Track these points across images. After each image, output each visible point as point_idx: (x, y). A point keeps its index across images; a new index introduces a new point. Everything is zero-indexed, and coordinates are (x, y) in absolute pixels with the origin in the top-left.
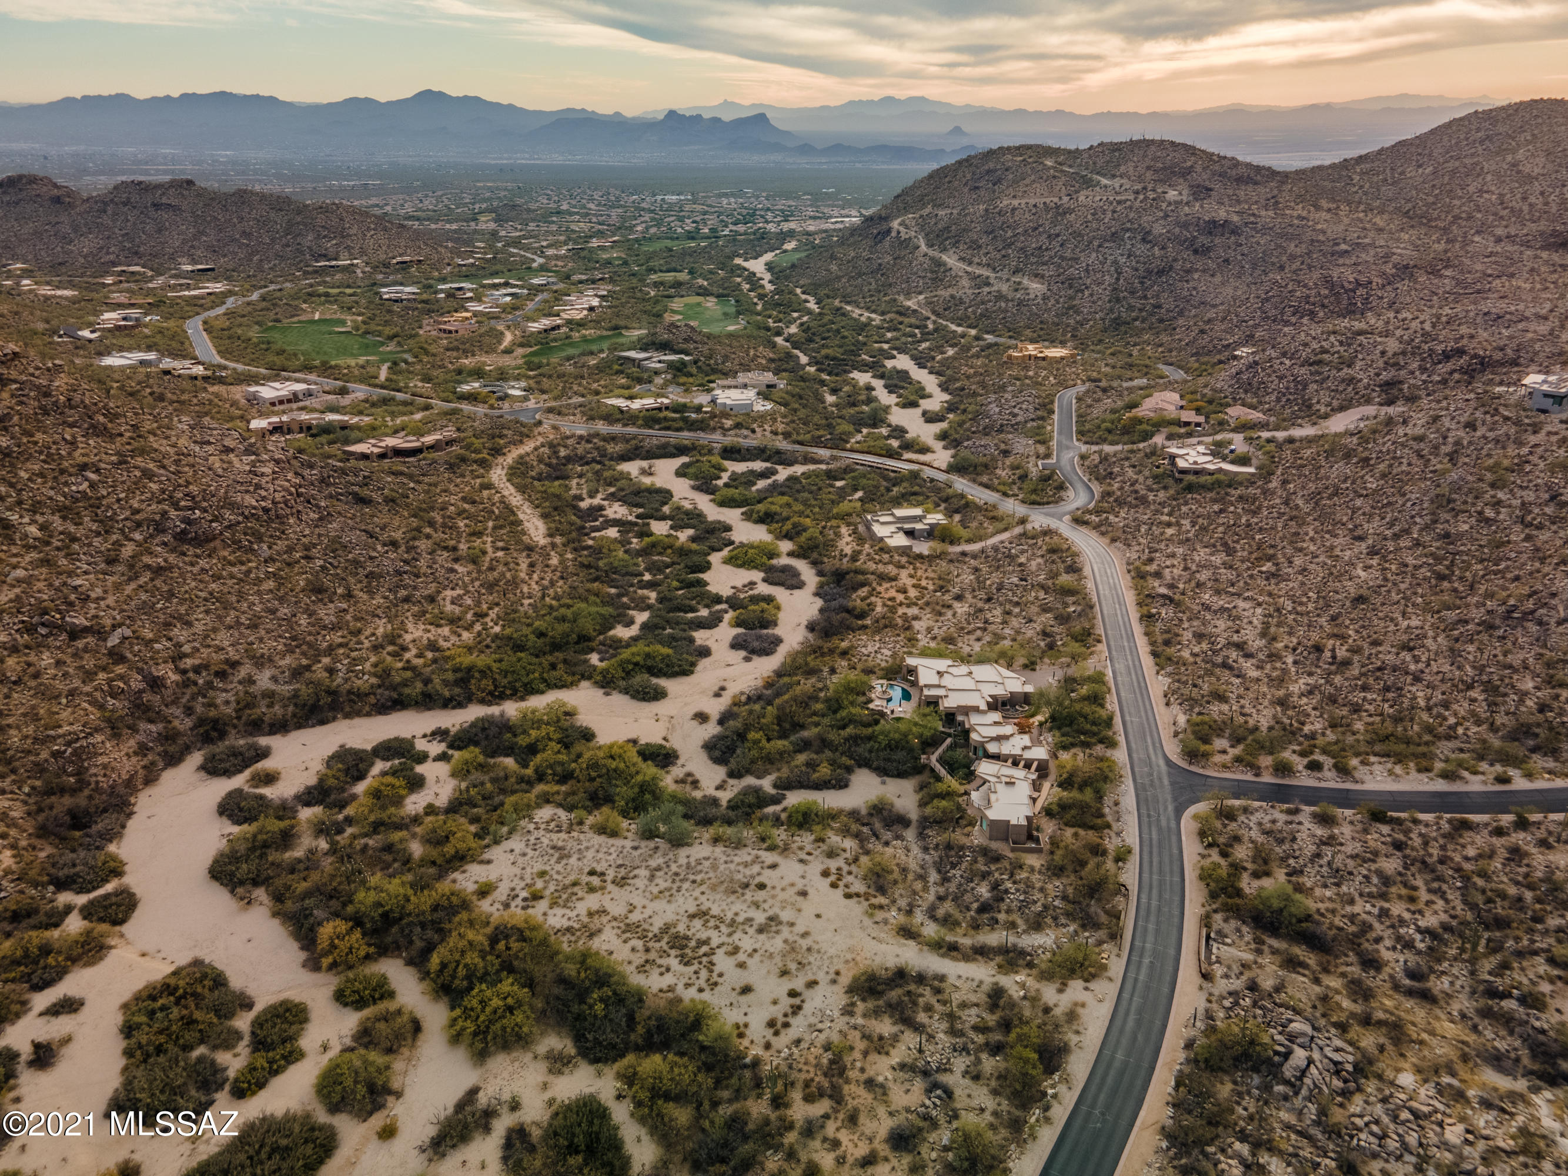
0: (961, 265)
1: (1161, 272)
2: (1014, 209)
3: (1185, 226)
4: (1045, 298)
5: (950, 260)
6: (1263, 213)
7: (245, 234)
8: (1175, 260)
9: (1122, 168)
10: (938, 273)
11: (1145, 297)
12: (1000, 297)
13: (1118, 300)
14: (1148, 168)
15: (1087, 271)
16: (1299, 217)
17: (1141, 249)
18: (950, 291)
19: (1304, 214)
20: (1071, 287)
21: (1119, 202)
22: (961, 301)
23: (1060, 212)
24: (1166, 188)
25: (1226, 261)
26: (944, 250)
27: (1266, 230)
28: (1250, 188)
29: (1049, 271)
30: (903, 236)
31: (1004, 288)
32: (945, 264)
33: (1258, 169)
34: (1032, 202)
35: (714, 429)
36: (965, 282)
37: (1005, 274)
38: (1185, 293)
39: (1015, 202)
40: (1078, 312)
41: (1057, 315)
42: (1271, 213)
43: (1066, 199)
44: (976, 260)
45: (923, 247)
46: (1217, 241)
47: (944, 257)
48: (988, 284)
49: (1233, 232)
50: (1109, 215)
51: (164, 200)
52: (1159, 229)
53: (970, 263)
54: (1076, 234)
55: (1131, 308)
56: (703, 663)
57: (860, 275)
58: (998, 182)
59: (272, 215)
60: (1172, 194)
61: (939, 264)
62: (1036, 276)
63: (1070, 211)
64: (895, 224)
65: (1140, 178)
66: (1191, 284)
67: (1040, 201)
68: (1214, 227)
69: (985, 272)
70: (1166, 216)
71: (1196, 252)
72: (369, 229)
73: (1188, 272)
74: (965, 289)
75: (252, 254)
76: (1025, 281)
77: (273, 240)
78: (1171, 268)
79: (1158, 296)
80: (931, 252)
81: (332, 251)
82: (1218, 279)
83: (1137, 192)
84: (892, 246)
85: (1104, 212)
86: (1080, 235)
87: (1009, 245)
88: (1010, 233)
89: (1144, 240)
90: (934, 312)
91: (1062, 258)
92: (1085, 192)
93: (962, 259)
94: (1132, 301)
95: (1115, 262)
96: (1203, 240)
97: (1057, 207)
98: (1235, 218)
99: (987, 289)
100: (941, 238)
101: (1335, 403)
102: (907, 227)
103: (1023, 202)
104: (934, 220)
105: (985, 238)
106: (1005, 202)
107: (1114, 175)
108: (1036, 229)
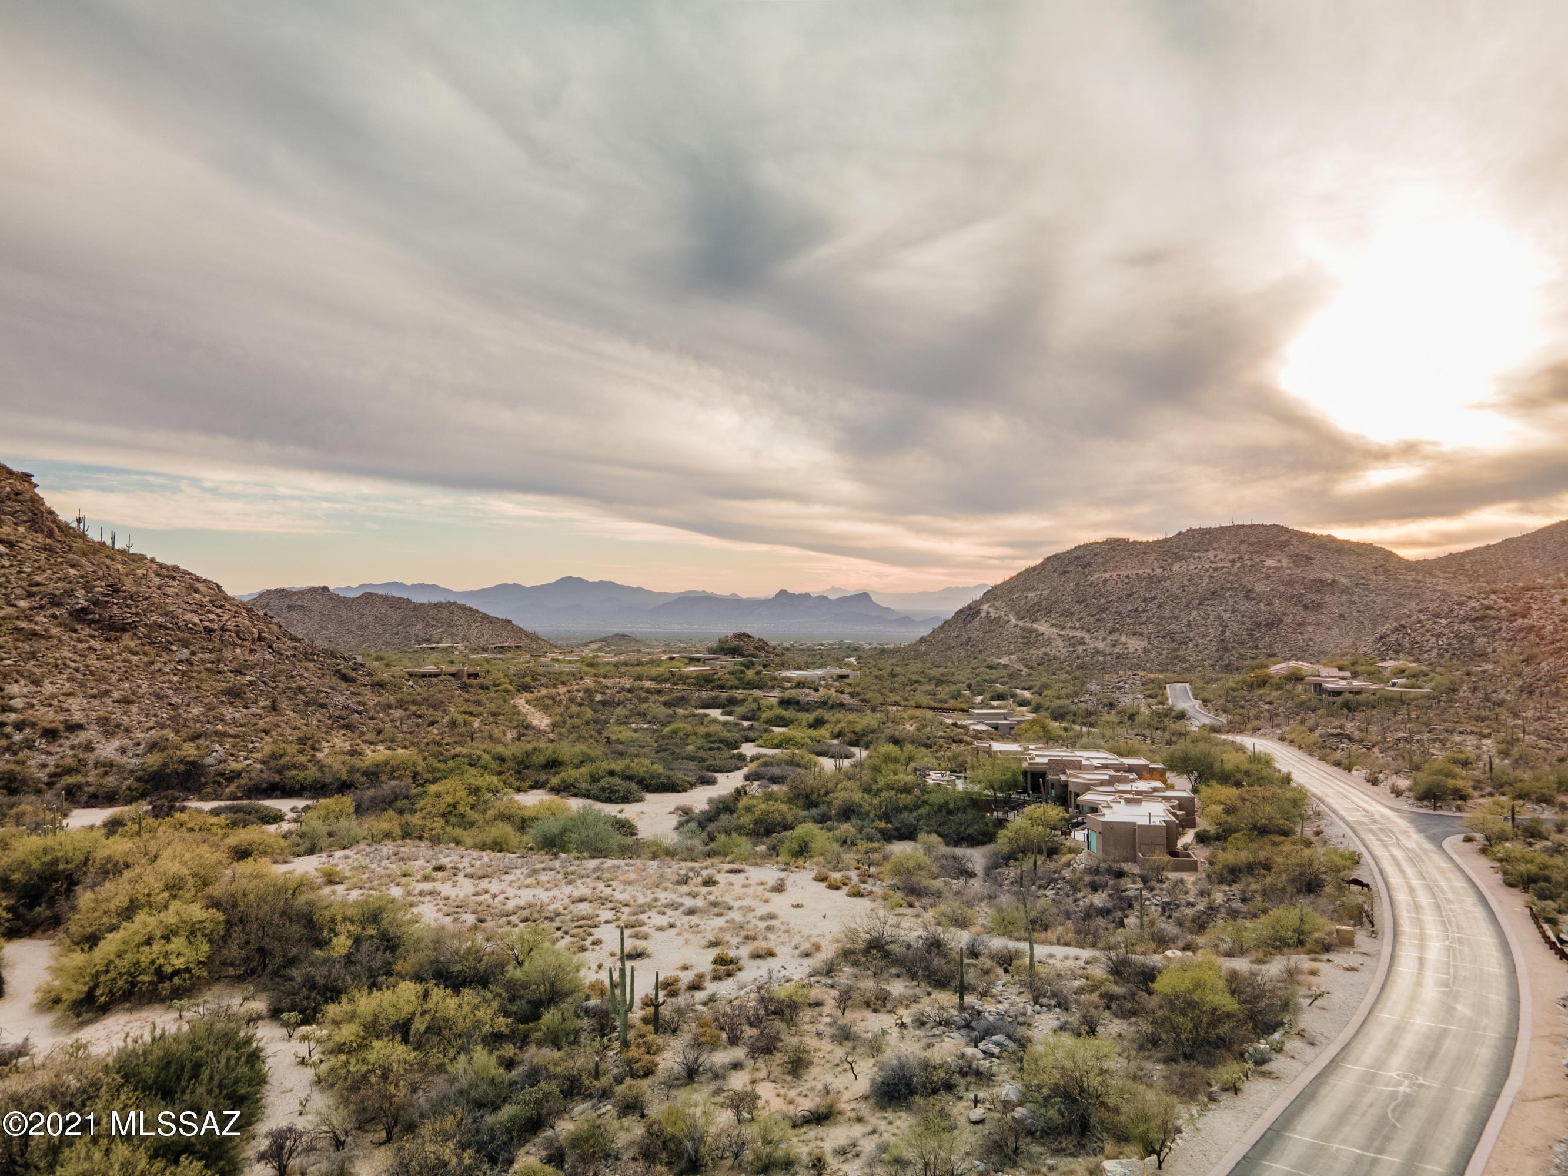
0: (1054, 630)
1: (1270, 625)
2: (1106, 581)
3: (1290, 583)
4: (1146, 651)
5: (1043, 627)
6: (1374, 577)
7: (362, 627)
8: (1285, 614)
9: (1215, 545)
10: (1030, 638)
11: (1257, 648)
12: (1097, 652)
13: (1226, 649)
14: (1242, 542)
15: (1189, 626)
16: (1414, 580)
17: (1244, 605)
18: (1043, 650)
19: (1420, 578)
20: (1173, 641)
21: (1216, 569)
22: (1055, 658)
23: (1154, 581)
24: (1263, 557)
25: (1341, 616)
26: (1035, 620)
27: (1380, 590)
28: (1354, 558)
29: (1150, 629)
30: (993, 614)
31: (1101, 646)
32: (1036, 630)
33: (1359, 545)
34: (1124, 573)
35: (773, 687)
36: (1059, 642)
37: (1101, 633)
38: (1301, 643)
39: (1107, 575)
40: (1183, 660)
41: (1161, 664)
42: (1383, 578)
43: (1159, 571)
44: (1069, 625)
45: (1013, 621)
46: (1327, 599)
47: (1035, 626)
48: (1084, 643)
49: (1343, 592)
50: (1206, 580)
51: (299, 603)
52: (1261, 587)
53: (1063, 628)
54: (1173, 597)
55: (1242, 657)
57: (949, 649)
58: (1089, 564)
59: (391, 612)
60: (1269, 563)
61: (1031, 631)
62: (1134, 634)
63: (1164, 579)
64: (985, 607)
65: (1234, 550)
66: (1306, 636)
67: (1132, 573)
68: (1320, 585)
69: (1079, 634)
70: (1268, 577)
71: (1306, 607)
72: (475, 621)
73: (1300, 624)
74: (1060, 648)
75: (363, 642)
76: (1123, 639)
77: (385, 631)
78: (1281, 621)
79: (1271, 646)
80: (1021, 623)
81: (436, 637)
82: (1335, 631)
83: (1233, 561)
84: (982, 624)
85: (1201, 578)
86: (1177, 597)
87: (1104, 611)
88: (1103, 601)
89: (1247, 597)
90: (1026, 666)
91: (1161, 618)
92: (1179, 564)
93: (1053, 625)
94: (1243, 651)
95: (1219, 617)
96: (1310, 597)
97: (1150, 577)
98: (1344, 580)
99: (1081, 648)
100: (1033, 611)
102: (996, 609)
103: (1115, 574)
104: (1024, 601)
105: (1077, 607)
106: (1096, 576)
107: (1208, 550)
108: (1130, 595)
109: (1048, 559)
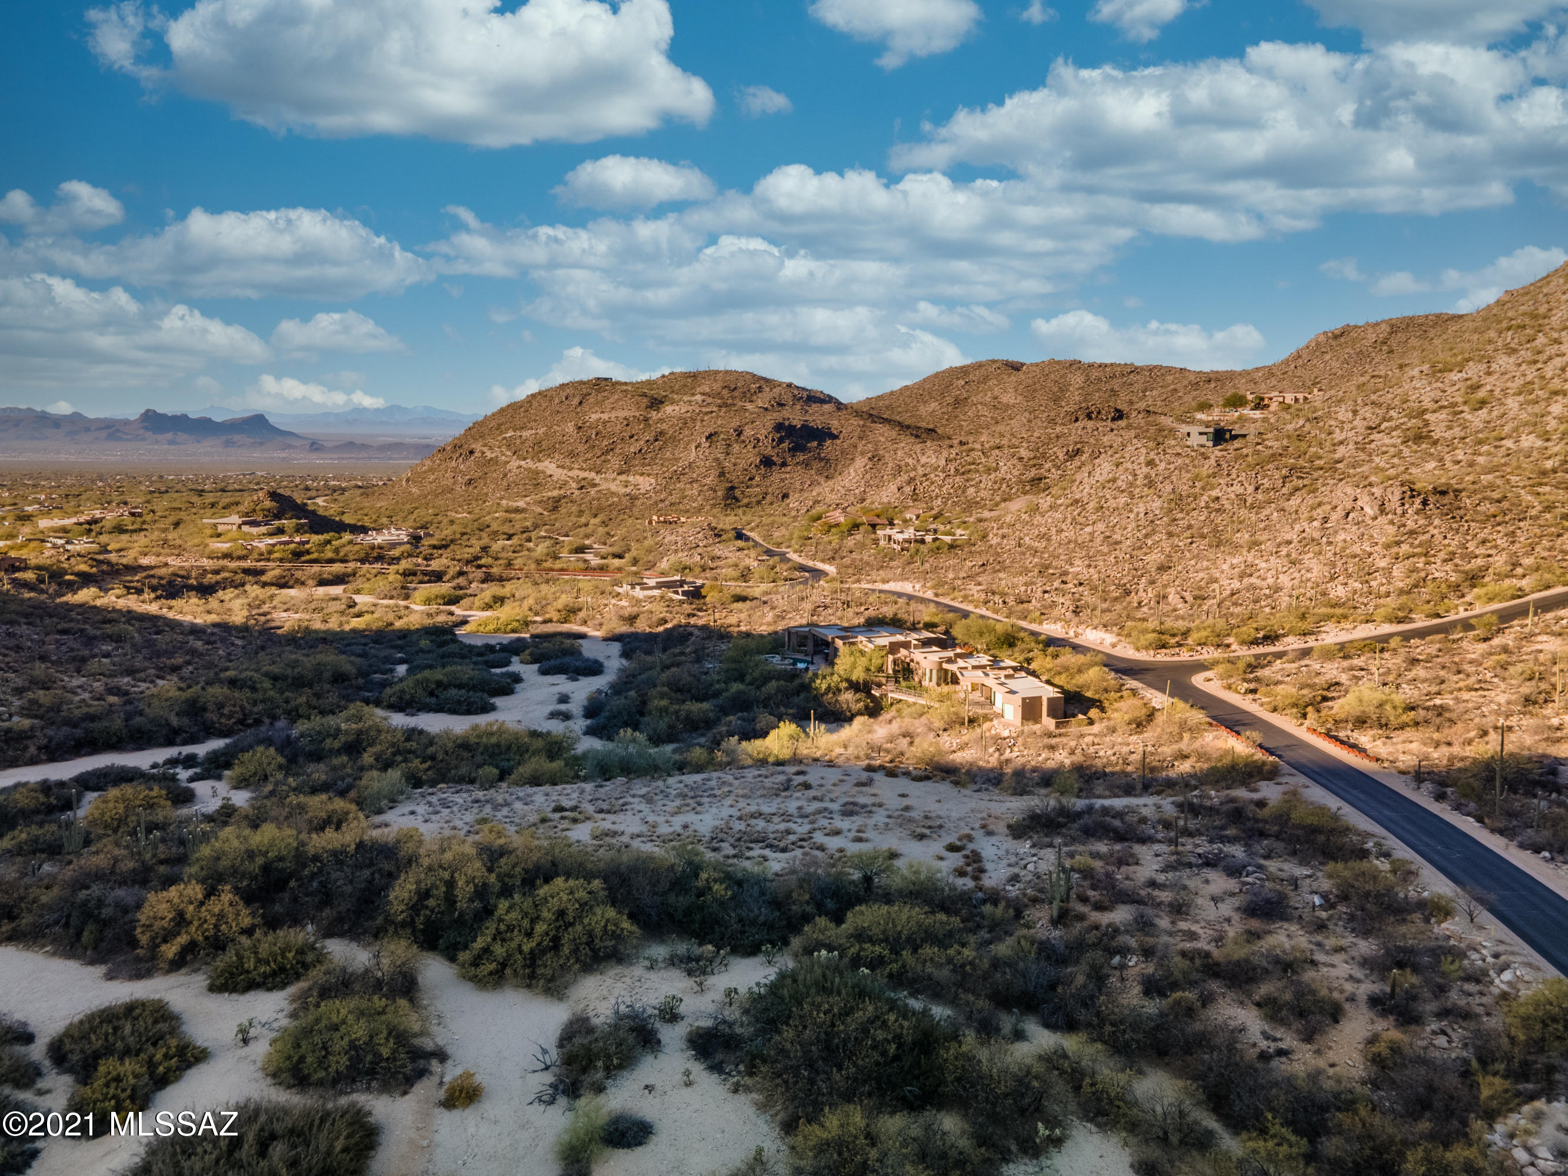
0: (560, 470)
2: (605, 422)
4: (655, 491)
5: (549, 466)
8: (769, 455)
10: (537, 480)
12: (610, 493)
14: (723, 386)
15: (691, 466)
18: (556, 491)
20: (678, 480)
21: (705, 412)
22: (571, 499)
23: (650, 423)
24: (743, 402)
26: (539, 461)
29: (655, 469)
30: (489, 455)
31: (613, 487)
32: (543, 471)
33: (814, 392)
34: (621, 415)
36: (570, 484)
37: (610, 474)
40: (691, 499)
41: (672, 503)
44: (576, 466)
45: (514, 461)
47: (541, 467)
50: (698, 422)
52: (747, 431)
53: (571, 469)
54: (672, 439)
56: (518, 687)
57: (447, 490)
58: (581, 404)
60: (749, 407)
61: (537, 473)
62: (641, 474)
63: (661, 421)
64: (478, 446)
65: (718, 394)
67: (629, 414)
69: (589, 475)
70: (751, 420)
76: (633, 479)
79: (761, 484)
80: (523, 463)
83: (719, 405)
88: (606, 442)
93: (559, 466)
99: (595, 489)
100: (533, 451)
101: (998, 499)
102: (491, 448)
103: (613, 415)
104: (518, 441)
105: (581, 448)
106: (594, 417)
107: (693, 395)
108: (631, 437)
109: (533, 396)
